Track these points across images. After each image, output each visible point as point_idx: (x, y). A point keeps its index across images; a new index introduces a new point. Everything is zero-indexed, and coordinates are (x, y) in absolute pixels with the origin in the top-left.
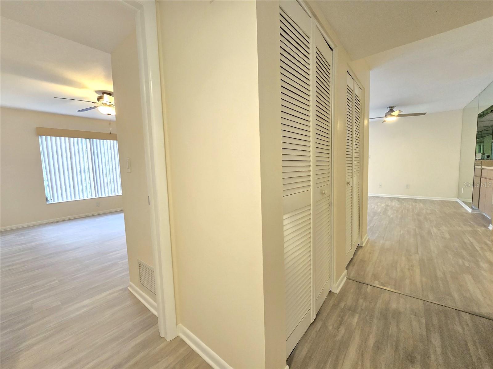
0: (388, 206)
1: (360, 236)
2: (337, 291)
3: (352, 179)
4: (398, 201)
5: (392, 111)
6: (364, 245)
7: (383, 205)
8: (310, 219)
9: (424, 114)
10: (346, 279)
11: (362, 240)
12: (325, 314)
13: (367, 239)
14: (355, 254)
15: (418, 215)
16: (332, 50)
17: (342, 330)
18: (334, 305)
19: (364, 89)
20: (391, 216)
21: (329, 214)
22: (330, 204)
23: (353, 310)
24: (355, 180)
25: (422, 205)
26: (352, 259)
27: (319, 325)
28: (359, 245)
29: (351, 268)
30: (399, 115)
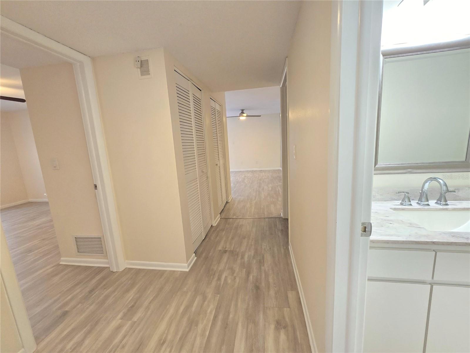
0: (246, 177)
1: (227, 197)
2: (215, 225)
3: (219, 162)
4: (252, 172)
5: (243, 113)
6: (230, 201)
7: (243, 176)
8: (198, 190)
9: (260, 116)
10: (220, 219)
11: (228, 198)
12: (209, 235)
13: (231, 198)
14: (224, 207)
15: (260, 180)
16: (201, 91)
17: (218, 238)
18: (214, 231)
19: (222, 105)
20: (246, 183)
21: (208, 187)
22: (207, 177)
23: (223, 230)
24: (221, 162)
25: (264, 173)
26: (223, 209)
27: (207, 239)
28: (227, 202)
29: (222, 213)
30: (247, 116)
